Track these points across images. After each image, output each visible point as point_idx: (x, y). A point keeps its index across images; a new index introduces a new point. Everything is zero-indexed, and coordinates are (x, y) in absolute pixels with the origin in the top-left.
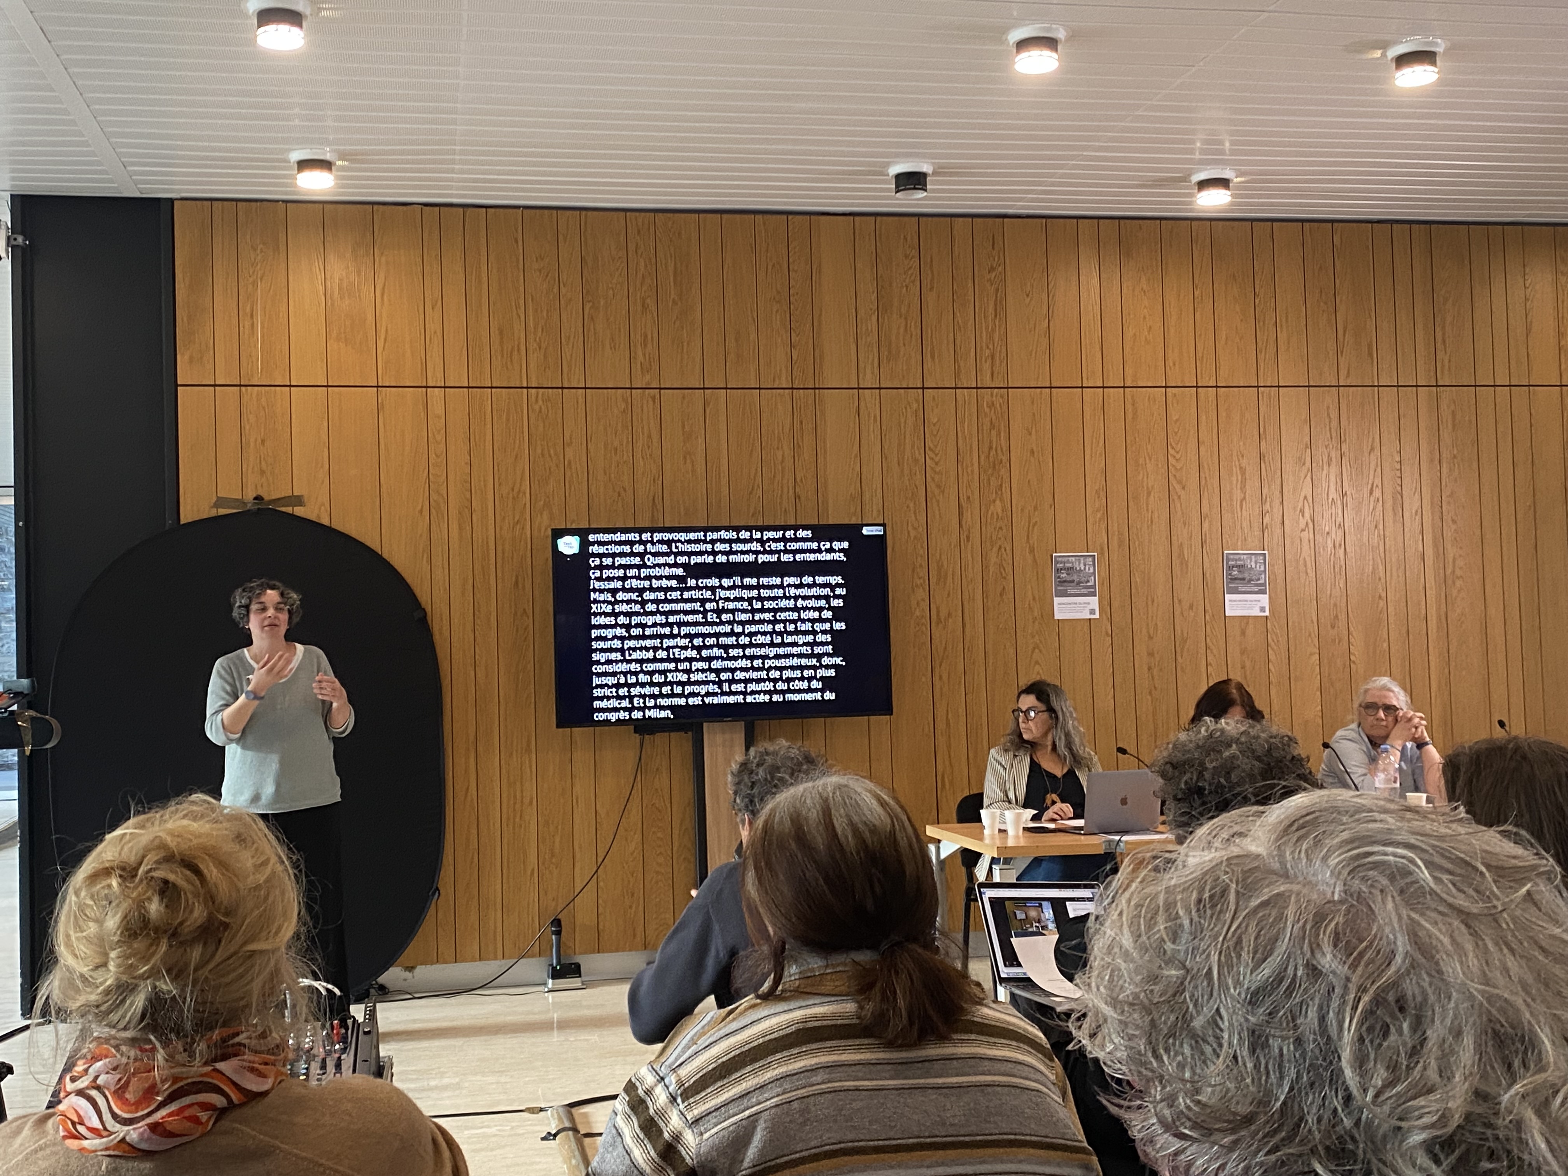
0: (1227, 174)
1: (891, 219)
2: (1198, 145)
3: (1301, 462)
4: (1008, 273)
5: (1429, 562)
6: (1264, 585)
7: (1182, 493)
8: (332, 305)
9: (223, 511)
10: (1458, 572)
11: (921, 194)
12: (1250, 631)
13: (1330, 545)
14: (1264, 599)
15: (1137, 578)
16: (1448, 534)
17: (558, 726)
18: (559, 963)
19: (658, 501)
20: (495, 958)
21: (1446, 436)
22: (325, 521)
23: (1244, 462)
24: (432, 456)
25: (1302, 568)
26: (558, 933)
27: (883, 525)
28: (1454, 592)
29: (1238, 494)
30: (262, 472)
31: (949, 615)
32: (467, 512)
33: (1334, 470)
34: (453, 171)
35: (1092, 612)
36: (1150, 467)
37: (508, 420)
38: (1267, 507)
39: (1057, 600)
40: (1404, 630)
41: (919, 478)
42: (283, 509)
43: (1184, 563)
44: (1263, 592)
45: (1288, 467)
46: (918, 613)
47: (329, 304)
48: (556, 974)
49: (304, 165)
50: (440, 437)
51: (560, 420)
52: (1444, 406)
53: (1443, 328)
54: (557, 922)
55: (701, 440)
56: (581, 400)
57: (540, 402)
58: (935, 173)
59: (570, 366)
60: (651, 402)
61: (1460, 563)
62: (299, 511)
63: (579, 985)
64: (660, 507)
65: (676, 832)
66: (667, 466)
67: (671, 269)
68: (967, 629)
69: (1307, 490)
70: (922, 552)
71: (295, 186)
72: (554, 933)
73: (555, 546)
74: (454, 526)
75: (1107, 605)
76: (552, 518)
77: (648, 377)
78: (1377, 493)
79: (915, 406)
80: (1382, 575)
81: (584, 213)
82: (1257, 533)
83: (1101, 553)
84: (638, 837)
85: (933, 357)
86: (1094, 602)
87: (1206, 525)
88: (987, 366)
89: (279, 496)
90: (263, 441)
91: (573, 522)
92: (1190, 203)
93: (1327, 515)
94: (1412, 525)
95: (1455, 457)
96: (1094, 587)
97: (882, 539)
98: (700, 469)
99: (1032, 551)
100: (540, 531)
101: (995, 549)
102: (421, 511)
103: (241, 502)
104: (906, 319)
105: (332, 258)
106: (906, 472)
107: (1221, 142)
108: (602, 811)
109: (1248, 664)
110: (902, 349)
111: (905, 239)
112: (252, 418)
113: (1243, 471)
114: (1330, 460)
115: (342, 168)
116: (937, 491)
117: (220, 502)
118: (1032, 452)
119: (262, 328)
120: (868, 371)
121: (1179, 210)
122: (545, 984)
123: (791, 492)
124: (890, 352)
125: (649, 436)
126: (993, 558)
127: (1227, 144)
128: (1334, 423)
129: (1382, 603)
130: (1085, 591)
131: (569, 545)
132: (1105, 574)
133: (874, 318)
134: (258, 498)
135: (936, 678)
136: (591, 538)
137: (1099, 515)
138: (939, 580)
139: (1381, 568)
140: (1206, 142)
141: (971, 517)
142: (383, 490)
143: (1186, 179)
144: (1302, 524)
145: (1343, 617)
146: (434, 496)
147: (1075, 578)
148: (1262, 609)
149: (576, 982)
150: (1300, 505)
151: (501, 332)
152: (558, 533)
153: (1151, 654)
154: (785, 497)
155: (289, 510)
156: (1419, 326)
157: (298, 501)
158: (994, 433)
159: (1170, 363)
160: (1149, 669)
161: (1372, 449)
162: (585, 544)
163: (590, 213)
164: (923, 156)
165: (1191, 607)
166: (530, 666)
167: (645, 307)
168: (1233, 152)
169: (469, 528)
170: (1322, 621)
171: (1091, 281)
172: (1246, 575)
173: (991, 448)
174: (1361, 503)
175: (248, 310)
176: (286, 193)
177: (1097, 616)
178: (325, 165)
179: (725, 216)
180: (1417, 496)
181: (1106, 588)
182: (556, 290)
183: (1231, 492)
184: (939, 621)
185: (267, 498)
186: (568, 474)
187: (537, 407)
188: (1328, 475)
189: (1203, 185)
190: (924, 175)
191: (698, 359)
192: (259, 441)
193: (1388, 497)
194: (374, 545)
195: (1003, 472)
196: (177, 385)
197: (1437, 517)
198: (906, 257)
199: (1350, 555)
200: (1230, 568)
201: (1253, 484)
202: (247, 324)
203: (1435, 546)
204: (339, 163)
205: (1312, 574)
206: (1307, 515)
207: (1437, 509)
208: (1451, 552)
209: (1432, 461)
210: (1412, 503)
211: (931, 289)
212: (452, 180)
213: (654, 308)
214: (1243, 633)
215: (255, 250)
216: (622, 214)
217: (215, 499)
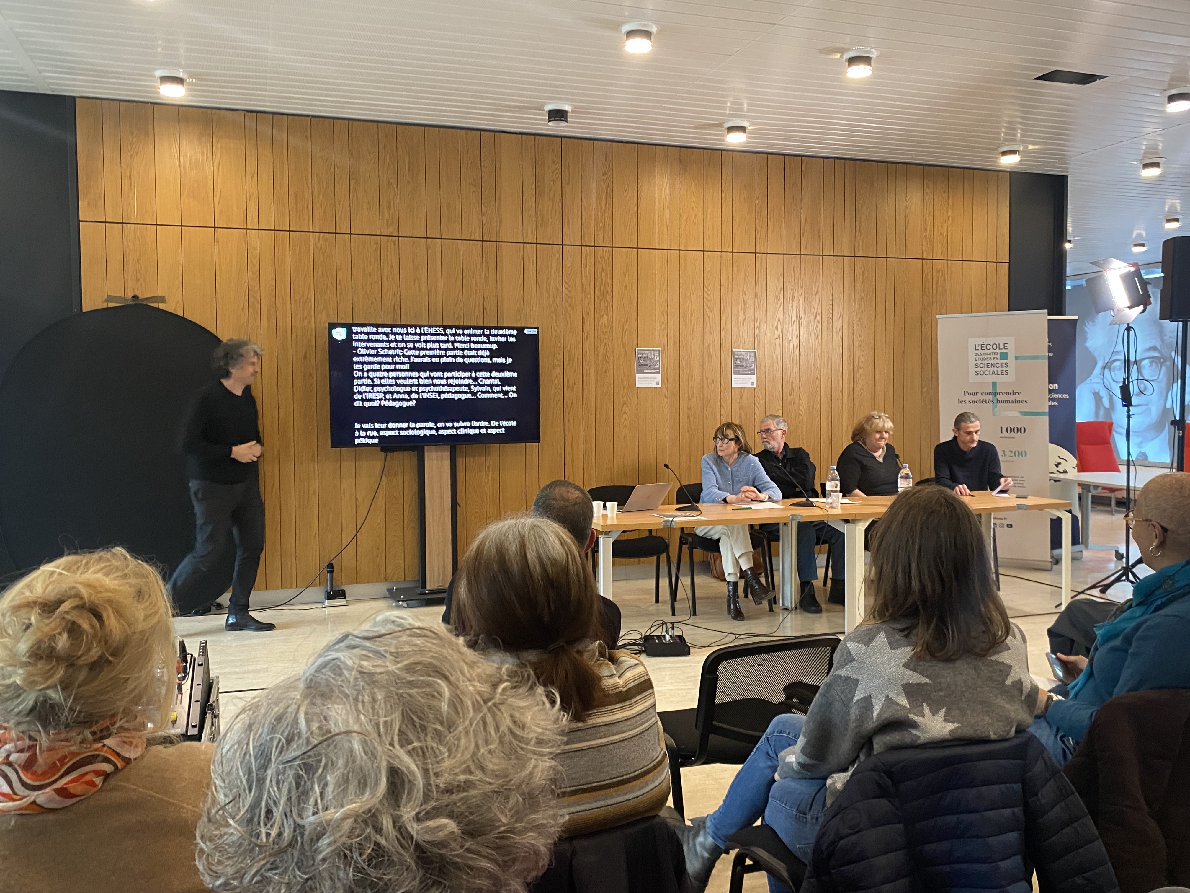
0: (745, 124)
1: (544, 138)
2: (729, 104)
3: (777, 298)
4: (614, 176)
5: (845, 357)
6: (754, 370)
7: (711, 315)
8: (185, 172)
9: (111, 305)
10: (861, 365)
11: (563, 124)
12: (745, 396)
13: (791, 347)
14: (754, 378)
15: (683, 364)
16: (857, 343)
17: (332, 447)
18: (332, 590)
19: (397, 308)
20: (291, 587)
21: (858, 285)
22: (180, 313)
23: (745, 299)
24: (250, 274)
25: (775, 360)
26: (331, 572)
27: (537, 328)
28: (858, 376)
29: (742, 317)
30: (138, 280)
31: (575, 383)
32: (273, 310)
33: (795, 304)
34: (265, 90)
35: (657, 383)
36: (693, 298)
37: (300, 251)
38: (757, 324)
39: (637, 376)
40: (829, 397)
41: (559, 300)
42: (152, 305)
43: (710, 355)
44: (753, 374)
45: (771, 300)
46: (556, 382)
47: (183, 172)
48: (330, 597)
49: (166, 79)
50: (256, 261)
51: (334, 254)
52: (858, 267)
53: (860, 222)
54: (331, 566)
55: (425, 271)
56: (348, 242)
57: (321, 242)
58: (572, 112)
59: (341, 219)
60: (393, 246)
61: (862, 359)
62: (162, 306)
63: (344, 603)
64: (398, 311)
65: (406, 510)
66: (403, 286)
67: (407, 162)
68: (585, 393)
69: (780, 315)
70: (560, 345)
71: (158, 93)
72: (328, 572)
73: (330, 334)
74: (265, 318)
75: (666, 379)
76: (328, 316)
77: (391, 229)
78: (819, 318)
79: (557, 255)
80: (819, 364)
81: (351, 122)
82: (751, 339)
83: (664, 349)
84: (382, 515)
85: (568, 226)
86: (659, 377)
87: (723, 334)
88: (600, 233)
89: (149, 296)
90: (138, 261)
91: (342, 318)
92: (723, 140)
93: (790, 329)
94: (837, 337)
95: (862, 298)
96: (659, 368)
97: (536, 336)
98: (424, 289)
99: (624, 346)
100: (320, 323)
101: (603, 344)
102: (243, 309)
103: (124, 299)
104: (553, 201)
105: (184, 142)
106: (551, 296)
107: (742, 104)
108: (360, 499)
109: (743, 416)
110: (550, 220)
111: (553, 150)
112: (131, 245)
113: (745, 303)
114: (793, 298)
115: (190, 84)
116: (569, 308)
117: (109, 299)
118: (626, 286)
119: (137, 186)
120: (529, 232)
121: (717, 144)
122: (323, 603)
123: (481, 307)
124: (543, 220)
125: (392, 267)
126: (601, 350)
127: (745, 105)
128: (797, 276)
129: (818, 382)
130: (654, 371)
131: (340, 334)
132: (665, 361)
133: (534, 200)
134: (135, 297)
135: (566, 420)
136: (354, 329)
137: (663, 326)
138: (569, 360)
139: (819, 361)
140: (733, 103)
141: (589, 326)
142: (218, 294)
143: (720, 125)
144: (776, 336)
145: (796, 389)
146: (251, 299)
147: (649, 363)
148: (752, 384)
149: (342, 602)
150: (776, 324)
151: (296, 197)
152: (333, 326)
153: (689, 409)
154: (477, 309)
155: (155, 305)
156: (847, 221)
157: (163, 300)
158: (603, 274)
159: (706, 237)
160: (688, 417)
161: (817, 292)
162: (350, 333)
163: (354, 123)
164: (567, 100)
165: (713, 382)
166: (314, 409)
167: (389, 184)
168: (749, 111)
169: (274, 321)
170: (785, 391)
171: (663, 183)
172: (744, 364)
173: (601, 283)
174: (809, 324)
175: (128, 174)
176: (153, 98)
177: (660, 386)
178: (179, 81)
179: (441, 129)
180: (841, 320)
181: (666, 368)
182: (332, 169)
183: (737, 315)
184: (569, 387)
185: (141, 297)
186: (339, 288)
187: (319, 245)
188: (792, 307)
189: (731, 129)
190: (566, 112)
191: (423, 219)
192: (136, 259)
193: (825, 320)
194: (213, 330)
195: (609, 298)
196: (79, 221)
197: (851, 331)
198: (554, 162)
199: (803, 353)
200: (735, 359)
201: (750, 311)
202: (127, 183)
203: (849, 349)
204: (188, 80)
205: (780, 364)
206: (779, 330)
207: (851, 328)
208: (857, 353)
209: (850, 299)
210: (837, 324)
211: (568, 183)
212: (265, 96)
213: (395, 186)
214: (741, 397)
215: (132, 135)
216: (376, 124)
217: (106, 296)
